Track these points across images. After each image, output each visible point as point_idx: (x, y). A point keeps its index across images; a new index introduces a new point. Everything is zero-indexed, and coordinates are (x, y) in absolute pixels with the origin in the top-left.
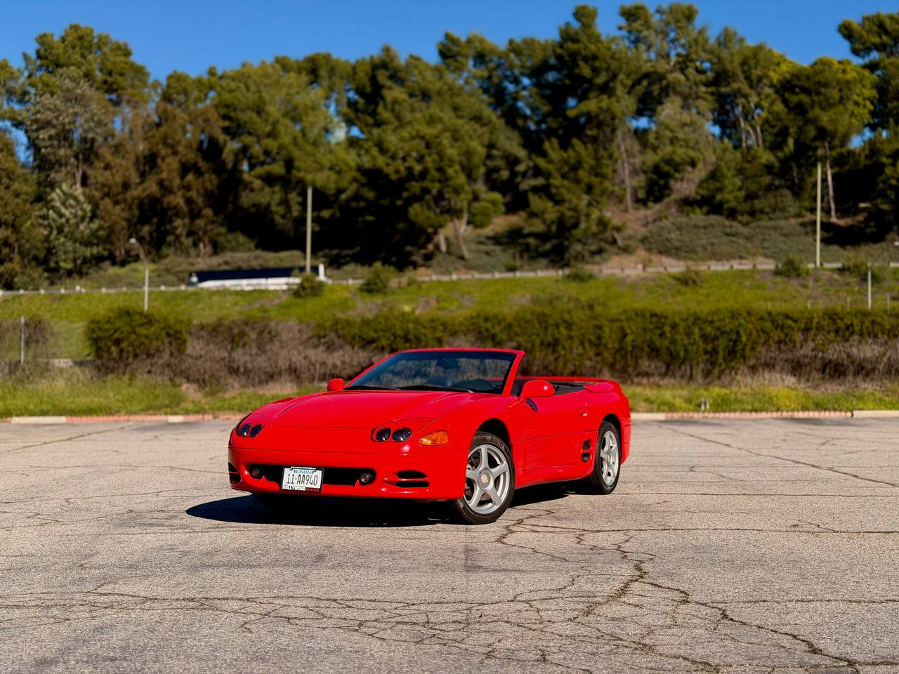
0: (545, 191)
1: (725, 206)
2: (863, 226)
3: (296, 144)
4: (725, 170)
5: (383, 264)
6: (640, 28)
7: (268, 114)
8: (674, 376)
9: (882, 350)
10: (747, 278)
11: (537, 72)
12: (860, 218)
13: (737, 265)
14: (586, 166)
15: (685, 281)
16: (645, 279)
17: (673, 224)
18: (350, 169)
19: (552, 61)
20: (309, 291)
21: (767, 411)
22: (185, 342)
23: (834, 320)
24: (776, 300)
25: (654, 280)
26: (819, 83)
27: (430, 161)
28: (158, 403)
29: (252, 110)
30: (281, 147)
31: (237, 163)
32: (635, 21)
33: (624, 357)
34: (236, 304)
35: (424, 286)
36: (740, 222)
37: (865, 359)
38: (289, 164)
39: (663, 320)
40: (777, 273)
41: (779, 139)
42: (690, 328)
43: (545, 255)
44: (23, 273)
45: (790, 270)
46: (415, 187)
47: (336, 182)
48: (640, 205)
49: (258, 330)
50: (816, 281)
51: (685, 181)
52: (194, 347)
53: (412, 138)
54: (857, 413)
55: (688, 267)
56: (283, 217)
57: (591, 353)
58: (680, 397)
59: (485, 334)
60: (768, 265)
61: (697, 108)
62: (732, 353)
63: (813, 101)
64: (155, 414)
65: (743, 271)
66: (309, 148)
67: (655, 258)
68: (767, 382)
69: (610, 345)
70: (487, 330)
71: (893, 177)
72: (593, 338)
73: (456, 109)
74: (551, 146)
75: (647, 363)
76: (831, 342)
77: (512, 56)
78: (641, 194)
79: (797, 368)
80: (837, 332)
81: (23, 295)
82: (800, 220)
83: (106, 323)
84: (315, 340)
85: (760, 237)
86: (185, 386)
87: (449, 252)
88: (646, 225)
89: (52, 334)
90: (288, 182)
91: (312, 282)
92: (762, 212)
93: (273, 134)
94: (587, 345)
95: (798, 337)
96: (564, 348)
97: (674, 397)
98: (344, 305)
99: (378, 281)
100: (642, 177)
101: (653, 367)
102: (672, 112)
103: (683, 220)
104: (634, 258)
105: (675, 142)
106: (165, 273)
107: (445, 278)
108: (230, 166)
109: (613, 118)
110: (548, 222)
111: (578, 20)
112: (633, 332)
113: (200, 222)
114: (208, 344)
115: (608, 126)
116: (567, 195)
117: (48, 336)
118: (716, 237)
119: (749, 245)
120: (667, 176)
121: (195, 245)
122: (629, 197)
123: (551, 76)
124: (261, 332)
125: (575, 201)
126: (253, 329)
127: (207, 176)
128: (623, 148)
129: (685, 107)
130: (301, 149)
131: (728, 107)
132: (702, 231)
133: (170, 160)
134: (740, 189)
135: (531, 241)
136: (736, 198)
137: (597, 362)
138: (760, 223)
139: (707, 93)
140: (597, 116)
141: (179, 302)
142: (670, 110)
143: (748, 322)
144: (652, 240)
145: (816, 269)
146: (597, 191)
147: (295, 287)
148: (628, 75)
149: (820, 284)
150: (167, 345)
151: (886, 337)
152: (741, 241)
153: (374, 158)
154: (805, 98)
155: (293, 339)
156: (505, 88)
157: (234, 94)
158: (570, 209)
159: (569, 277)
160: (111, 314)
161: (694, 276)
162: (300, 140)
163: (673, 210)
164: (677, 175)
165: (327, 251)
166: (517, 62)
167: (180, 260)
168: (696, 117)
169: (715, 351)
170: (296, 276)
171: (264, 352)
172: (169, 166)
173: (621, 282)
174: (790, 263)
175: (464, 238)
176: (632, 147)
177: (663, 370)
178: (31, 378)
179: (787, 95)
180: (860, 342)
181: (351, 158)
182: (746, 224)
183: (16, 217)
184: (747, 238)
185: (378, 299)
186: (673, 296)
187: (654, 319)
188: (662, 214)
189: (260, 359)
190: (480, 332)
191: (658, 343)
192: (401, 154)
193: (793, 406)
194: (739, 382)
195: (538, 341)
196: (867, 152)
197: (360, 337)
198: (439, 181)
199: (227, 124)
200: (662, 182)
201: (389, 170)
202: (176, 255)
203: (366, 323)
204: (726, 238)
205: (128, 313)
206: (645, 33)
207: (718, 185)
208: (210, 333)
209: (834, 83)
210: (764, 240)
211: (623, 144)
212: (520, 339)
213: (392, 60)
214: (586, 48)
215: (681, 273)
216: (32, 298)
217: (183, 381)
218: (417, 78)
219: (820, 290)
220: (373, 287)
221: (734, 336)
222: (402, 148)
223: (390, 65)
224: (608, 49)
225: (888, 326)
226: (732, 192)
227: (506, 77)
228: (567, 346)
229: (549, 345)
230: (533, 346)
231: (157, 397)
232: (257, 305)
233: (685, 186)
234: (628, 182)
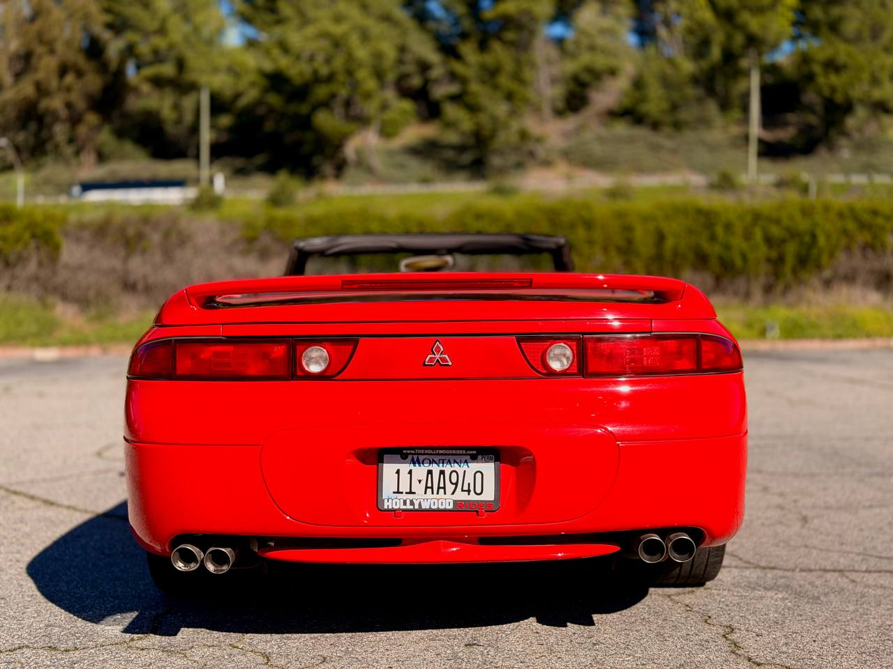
0: (461, 99)
1: (649, 117)
3: (187, 42)
4: (648, 79)
5: (290, 174)
7: (156, 9)
12: (790, 132)
14: (507, 71)
15: (614, 194)
18: (250, 72)
20: (206, 206)
27: (339, 63)
28: (22, 331)
30: (171, 47)
31: (121, 64)
36: (664, 134)
38: (181, 64)
39: (713, 219)
40: (711, 187)
41: (702, 49)
42: (749, 228)
45: (724, 183)
46: (323, 91)
47: (232, 86)
48: (558, 116)
49: (162, 231)
51: (605, 91)
53: (317, 37)
55: (616, 180)
56: (175, 124)
58: (737, 320)
60: (699, 180)
61: (616, 14)
62: (805, 261)
64: (18, 347)
66: (203, 48)
67: (578, 172)
68: (844, 299)
69: (643, 252)
71: (825, 86)
72: (621, 242)
73: (364, 6)
74: (468, 50)
78: (560, 105)
79: (884, 281)
86: (60, 308)
87: (358, 163)
88: (567, 137)
90: (181, 85)
91: (208, 194)
92: (687, 123)
93: (162, 31)
94: (612, 251)
99: (284, 193)
100: (561, 87)
102: (591, 18)
103: (603, 131)
104: (555, 172)
105: (594, 49)
106: (42, 183)
108: (114, 65)
109: (533, 21)
110: (464, 133)
112: (674, 235)
113: (82, 130)
114: (92, 249)
115: (526, 29)
116: (485, 103)
119: (673, 158)
120: (585, 86)
121: (77, 154)
122: (547, 108)
124: (167, 234)
125: (494, 109)
126: (156, 229)
127: (88, 77)
129: (604, 12)
130: (194, 48)
133: (47, 59)
134: (664, 99)
135: (449, 153)
136: (660, 109)
140: (516, 18)
142: (588, 15)
145: (750, 184)
146: (518, 98)
147: (191, 201)
150: (33, 250)
152: (665, 155)
153: (275, 60)
155: (213, 243)
158: (489, 119)
159: (493, 190)
161: (624, 189)
162: (193, 39)
163: (595, 123)
164: (596, 84)
167: (59, 169)
168: (614, 23)
169: (781, 259)
170: (191, 187)
171: (172, 260)
172: (46, 66)
174: (725, 177)
175: (375, 150)
177: (712, 283)
181: (252, 61)
182: (670, 137)
184: (674, 151)
187: (701, 217)
189: (166, 270)
191: (707, 249)
192: (306, 54)
193: (886, 330)
194: (808, 300)
198: (348, 86)
199: (108, 18)
201: (292, 73)
202: (55, 165)
207: (641, 94)
208: (93, 235)
211: (541, 51)
215: (611, 187)
217: (58, 300)
220: (278, 199)
222: (307, 47)
226: (656, 103)
231: (20, 322)
233: (607, 96)
234: (546, 91)
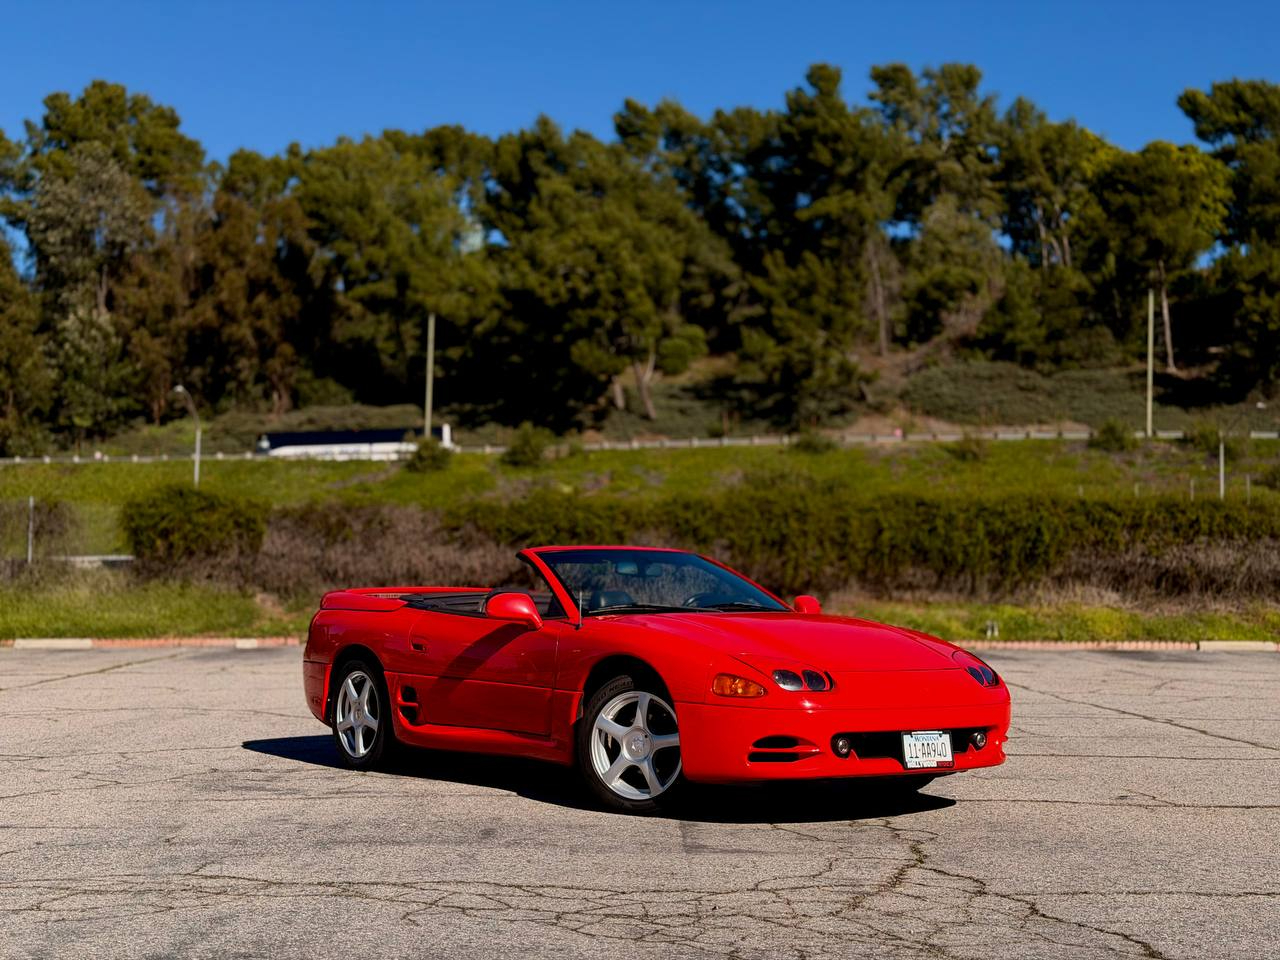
0: (765, 323)
1: (1019, 349)
2: (1213, 379)
3: (412, 254)
4: (1017, 299)
5: (536, 425)
6: (900, 98)
7: (374, 211)
8: (948, 590)
9: (1239, 556)
10: (1048, 451)
11: (755, 158)
12: (1212, 368)
13: (1035, 433)
14: (823, 291)
15: (962, 453)
16: (906, 450)
17: (945, 373)
18: (489, 289)
19: (777, 142)
20: (428, 462)
21: (1079, 640)
22: (260, 535)
23: (1172, 513)
24: (1090, 482)
25: (918, 452)
26: (1152, 179)
27: (602, 281)
28: (222, 621)
29: (352, 205)
30: (390, 258)
31: (328, 279)
32: (892, 88)
33: (879, 561)
34: (324, 480)
35: (592, 456)
36: (1040, 372)
37: (1216, 569)
38: (403, 281)
39: (934, 511)
40: (1092, 444)
41: (1095, 256)
42: (971, 521)
43: (763, 414)
44: (20, 434)
45: (1110, 440)
46: (581, 316)
47: (468, 309)
48: (898, 346)
49: (364, 519)
50: (1147, 456)
51: (962, 313)
52: (273, 542)
53: (578, 248)
54: (1204, 645)
55: (966, 434)
56: (393, 356)
57: (833, 555)
58: (957, 618)
59: (684, 527)
60: (1078, 433)
61: (979, 210)
62: (1030, 558)
63: (1143, 203)
64: (218, 637)
65: (1043, 441)
66: (431, 260)
67: (919, 421)
68: (1078, 599)
69: (860, 545)
70: (687, 521)
71: (1255, 311)
72: (836, 534)
73: (640, 207)
74: (773, 261)
75: (911, 571)
76: (1168, 544)
77: (720, 134)
78: (900, 330)
79: (1120, 580)
80: (1176, 530)
81: (19, 465)
82: (1125, 370)
83: (150, 507)
84: (445, 534)
85: (1068, 393)
86: (259, 598)
87: (628, 409)
88: (906, 374)
89: (73, 522)
90: (401, 307)
91: (432, 449)
92: (1070, 357)
93: (380, 240)
94: (827, 544)
95: (1123, 537)
96: (795, 548)
97: (949, 619)
98: (479, 482)
99: (527, 449)
100: (902, 307)
101: (919, 576)
102: (944, 216)
103: (958, 367)
104: (889, 421)
105: (949, 257)
106: (222, 434)
107: (622, 446)
108: (318, 283)
109: (862, 223)
110: (769, 368)
111: (814, 84)
112: (891, 527)
113: (275, 364)
114: (293, 538)
115: (854, 234)
116: (796, 331)
117: (67, 525)
118: (1005, 392)
119: (1052, 404)
120: (937, 306)
121: (267, 395)
122: (883, 335)
123: (774, 163)
124: (369, 522)
125: (807, 339)
126: (358, 517)
127: (284, 297)
128: (875, 265)
129: (963, 209)
130: (420, 261)
131: (1023, 210)
132: (986, 383)
133: (232, 274)
134: (1040, 324)
135: (746, 394)
136: (1033, 338)
137: (842, 569)
138: (1067, 373)
139: (993, 189)
140: (839, 219)
141: (242, 476)
142: (941, 212)
143: (1052, 515)
144: (915, 396)
145: (1146, 439)
146: (838, 325)
147: (409, 457)
148: (883, 163)
149: (1152, 461)
150: (235, 538)
151: (1245, 539)
152: (1040, 398)
153: (523, 275)
154: (1132, 199)
155: (414, 532)
156: (710, 179)
157: (326, 182)
158: (800, 351)
159: (798, 446)
160: (157, 495)
161: (974, 448)
162: (419, 249)
163: (946, 353)
164: (951, 304)
165: (455, 406)
166: (726, 142)
167: (243, 416)
168: (978, 224)
169: (1005, 556)
170: (409, 441)
171: (372, 549)
172: (231, 284)
173: (872, 455)
174: (1110, 430)
175: (649, 389)
176: (888, 264)
177: (934, 580)
178: (42, 584)
179: (1107, 194)
180: (1209, 544)
181: (491, 275)
182: (1048, 375)
183: (12, 353)
184: (1050, 395)
185: (527, 476)
186: (945, 475)
187: (922, 509)
188: (930, 360)
189: (366, 559)
190: (678, 525)
191: (927, 543)
192: (561, 270)
193: (1115, 633)
194: (1039, 599)
195: (758, 539)
196: (1218, 275)
197: (508, 529)
198: (616, 309)
199: (314, 224)
200: (930, 314)
201: (545, 293)
202: (239, 410)
203: (516, 510)
204: (1020, 395)
205: (181, 494)
206: (907, 104)
207: (1008, 318)
208: (296, 523)
209: (1174, 179)
210: (1074, 397)
211: (875, 260)
212: (733, 535)
213: (551, 138)
214: (825, 123)
215: (957, 442)
216: (32, 468)
217: (258, 589)
218: (588, 164)
219: (1154, 468)
220: (519, 457)
221: (1033, 534)
222: (563, 262)
223: (548, 145)
224: (856, 126)
225: (1247, 524)
226: (1027, 329)
227: (710, 163)
228: (799, 544)
229: (773, 544)
230: (751, 546)
231: (220, 612)
232: (355, 482)
233: (964, 319)
234: (881, 312)
